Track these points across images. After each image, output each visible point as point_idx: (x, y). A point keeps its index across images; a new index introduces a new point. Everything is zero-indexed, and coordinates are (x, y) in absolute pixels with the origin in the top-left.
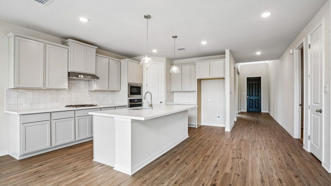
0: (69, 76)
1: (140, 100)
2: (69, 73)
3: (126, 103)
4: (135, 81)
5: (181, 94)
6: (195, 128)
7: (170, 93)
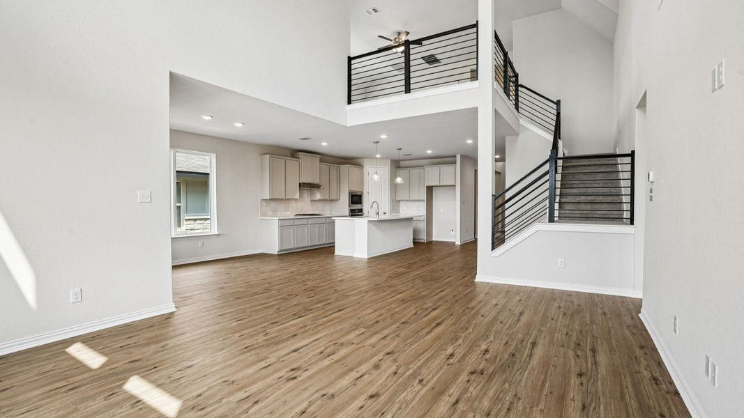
0: (300, 186)
1: (361, 210)
2: (300, 184)
3: (347, 212)
4: (356, 189)
5: (409, 204)
6: (424, 243)
7: (395, 203)
